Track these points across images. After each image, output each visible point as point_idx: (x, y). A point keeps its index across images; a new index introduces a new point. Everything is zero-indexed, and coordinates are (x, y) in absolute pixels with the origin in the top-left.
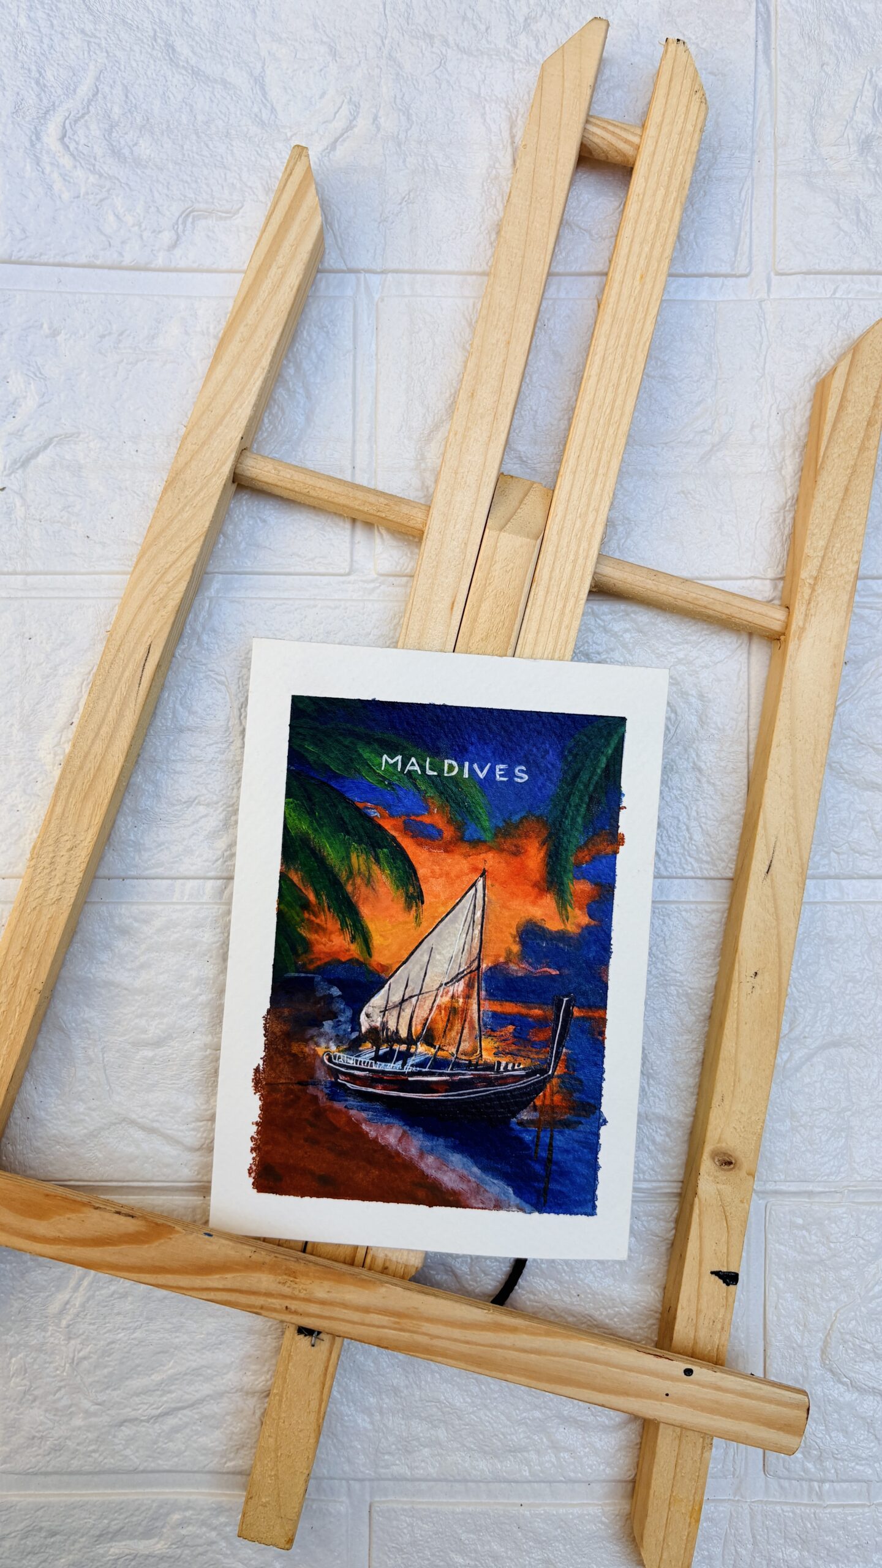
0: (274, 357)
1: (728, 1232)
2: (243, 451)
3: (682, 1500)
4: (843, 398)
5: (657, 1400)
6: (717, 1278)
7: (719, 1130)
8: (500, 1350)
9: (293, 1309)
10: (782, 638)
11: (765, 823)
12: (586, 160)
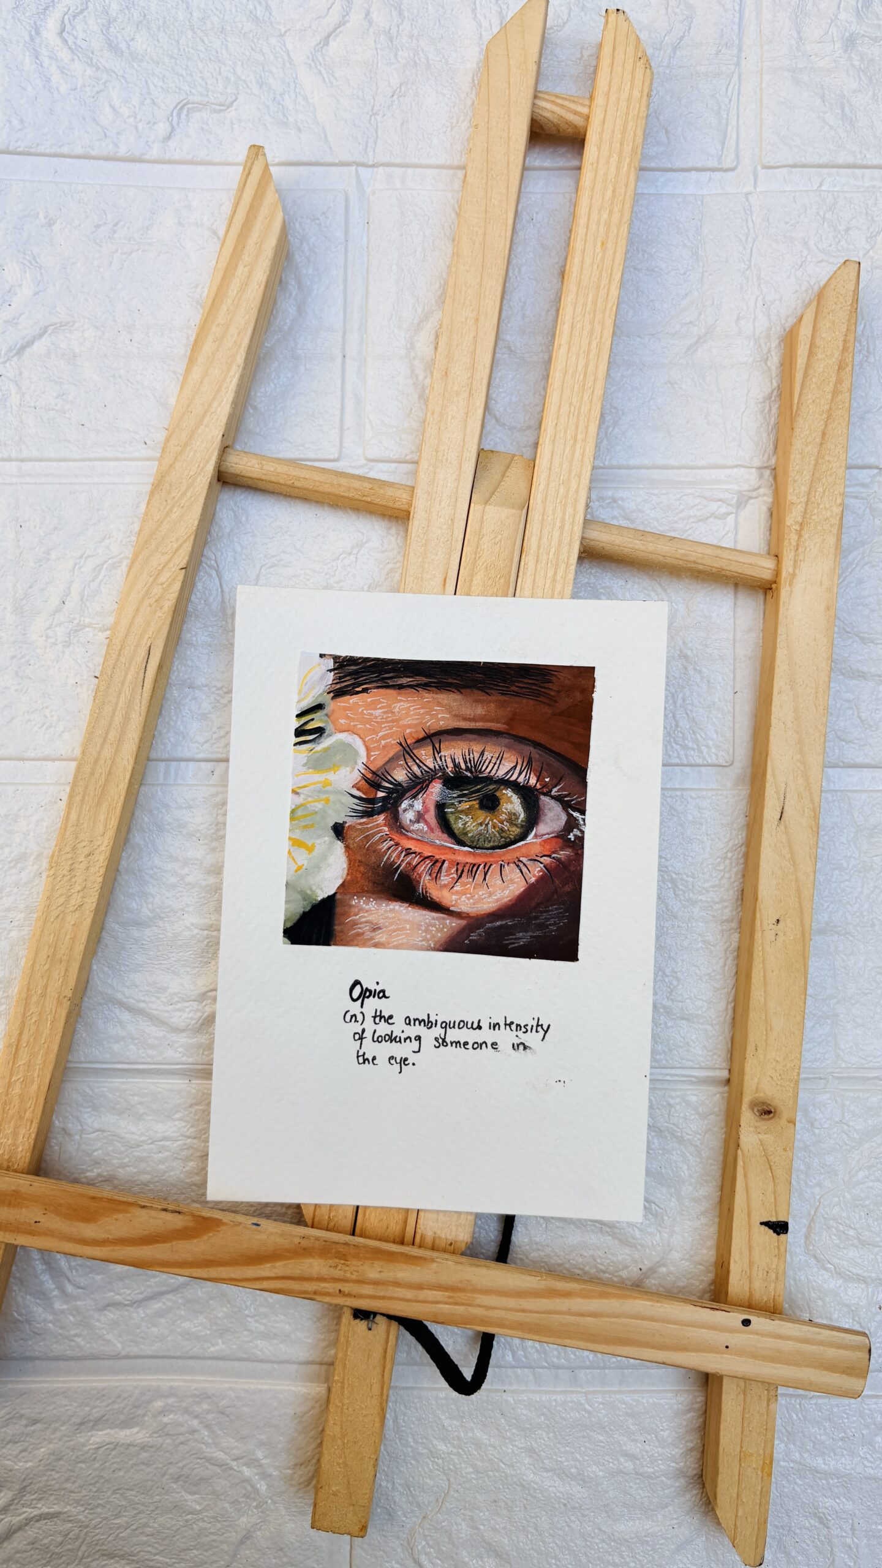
0: (247, 354)
1: (774, 1181)
2: (225, 449)
3: (752, 1455)
4: (812, 345)
5: (717, 1353)
6: (767, 1228)
7: (756, 1080)
8: (557, 1316)
9: (347, 1292)
10: (774, 586)
11: (773, 770)
12: (538, 135)
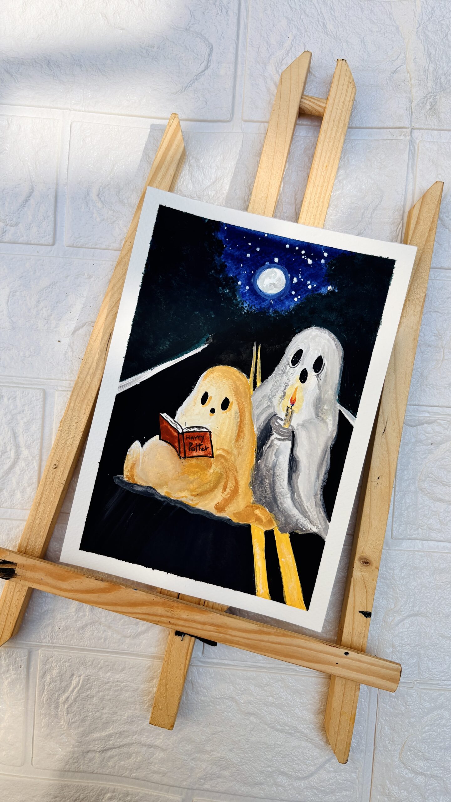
1: (367, 594)
3: (346, 713)
4: (418, 218)
5: (332, 665)
6: (361, 614)
7: (362, 548)
8: (264, 643)
9: (173, 623)
11: (382, 410)
12: (302, 113)
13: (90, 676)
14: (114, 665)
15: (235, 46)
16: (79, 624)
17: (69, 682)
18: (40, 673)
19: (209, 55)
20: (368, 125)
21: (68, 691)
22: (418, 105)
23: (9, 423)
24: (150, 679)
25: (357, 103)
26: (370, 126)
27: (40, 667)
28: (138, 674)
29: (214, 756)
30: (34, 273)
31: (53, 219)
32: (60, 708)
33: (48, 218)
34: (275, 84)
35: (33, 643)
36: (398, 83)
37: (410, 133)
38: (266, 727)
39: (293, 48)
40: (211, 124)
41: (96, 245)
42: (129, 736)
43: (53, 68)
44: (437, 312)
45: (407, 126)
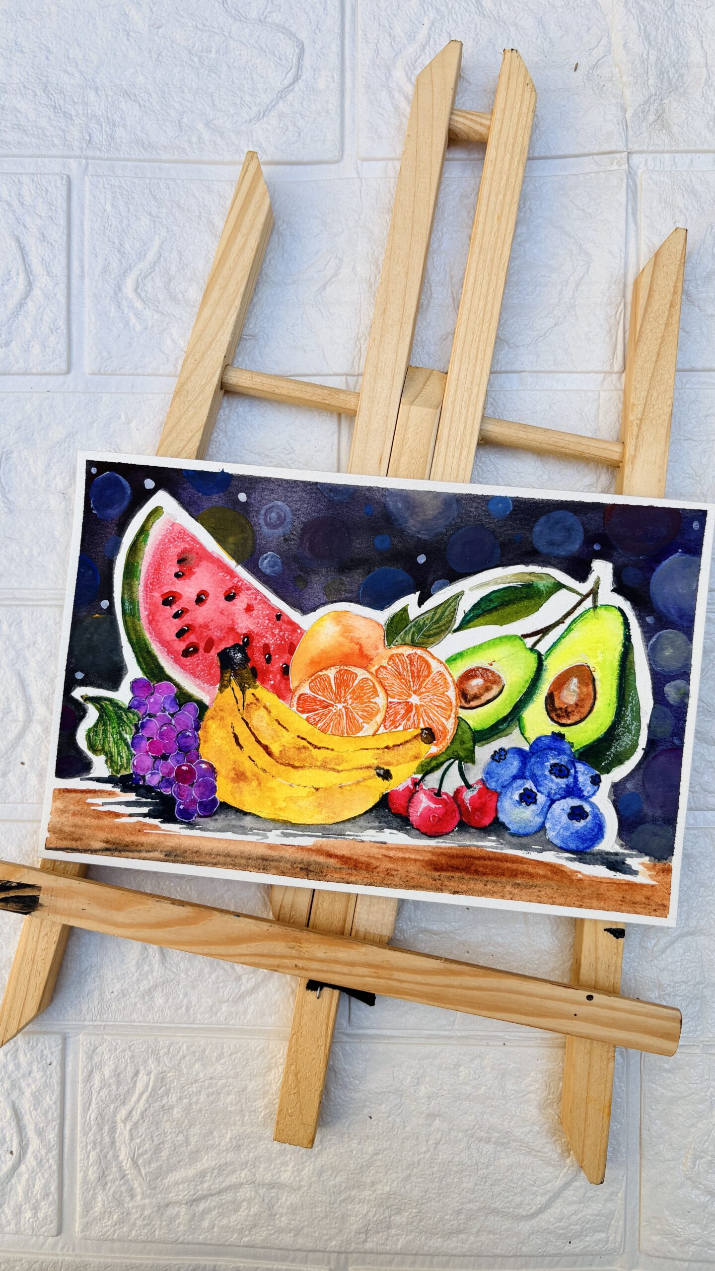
2: (226, 367)
5: (568, 1019)
6: (609, 933)
8: (451, 989)
9: (301, 966)
10: (621, 465)
12: (454, 139)
13: (165, 1071)
14: (204, 1051)
15: (339, 42)
16: (144, 985)
17: (131, 1085)
18: (83, 1073)
19: (299, 58)
20: (560, 153)
21: (130, 1100)
22: (635, 114)
23: (13, 665)
24: (264, 1071)
25: (538, 119)
26: (563, 153)
27: (83, 1062)
28: (244, 1063)
29: (380, 1192)
30: (40, 421)
31: (65, 331)
32: (118, 1131)
33: (58, 331)
34: (406, 98)
35: (70, 1023)
36: (602, 84)
37: (626, 160)
38: (460, 1135)
39: (432, 41)
40: (309, 168)
41: (136, 369)
42: (234, 1172)
43: (52, 95)
44: (691, 439)
45: (621, 149)
